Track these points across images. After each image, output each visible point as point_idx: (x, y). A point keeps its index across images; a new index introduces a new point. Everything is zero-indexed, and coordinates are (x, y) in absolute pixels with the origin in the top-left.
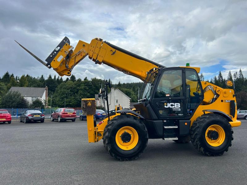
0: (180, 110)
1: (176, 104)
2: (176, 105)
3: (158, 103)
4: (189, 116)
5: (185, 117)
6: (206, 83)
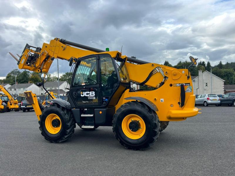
0: (95, 99)
1: (91, 92)
2: (91, 94)
3: (74, 92)
4: (104, 104)
5: (100, 106)
6: (153, 65)
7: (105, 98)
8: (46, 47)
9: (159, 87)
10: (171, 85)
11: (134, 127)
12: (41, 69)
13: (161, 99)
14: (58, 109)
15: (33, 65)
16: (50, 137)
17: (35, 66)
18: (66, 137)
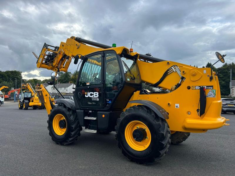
0: (98, 100)
1: (95, 93)
2: (95, 95)
3: (79, 92)
4: (107, 107)
5: (103, 108)
6: (168, 63)
7: (108, 100)
8: (63, 46)
9: (175, 89)
10: (189, 88)
11: (139, 136)
12: (58, 68)
13: (176, 105)
14: (64, 109)
15: (50, 64)
16: (56, 139)
17: (52, 65)
18: (70, 139)
